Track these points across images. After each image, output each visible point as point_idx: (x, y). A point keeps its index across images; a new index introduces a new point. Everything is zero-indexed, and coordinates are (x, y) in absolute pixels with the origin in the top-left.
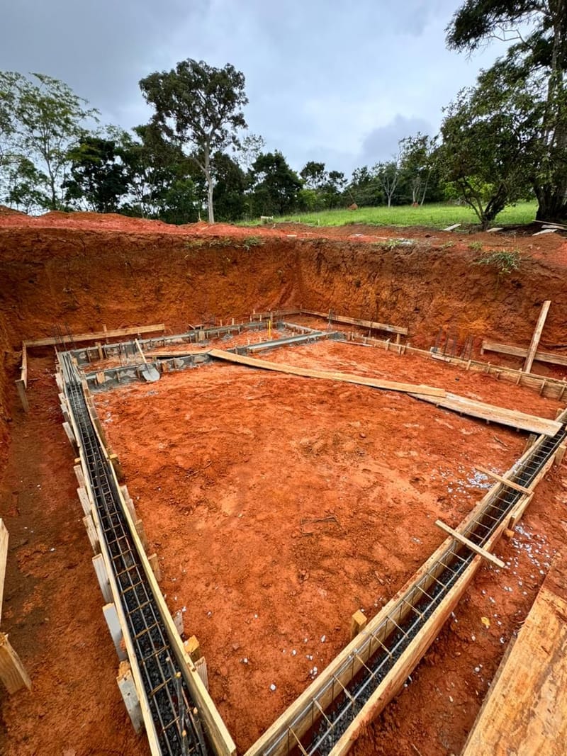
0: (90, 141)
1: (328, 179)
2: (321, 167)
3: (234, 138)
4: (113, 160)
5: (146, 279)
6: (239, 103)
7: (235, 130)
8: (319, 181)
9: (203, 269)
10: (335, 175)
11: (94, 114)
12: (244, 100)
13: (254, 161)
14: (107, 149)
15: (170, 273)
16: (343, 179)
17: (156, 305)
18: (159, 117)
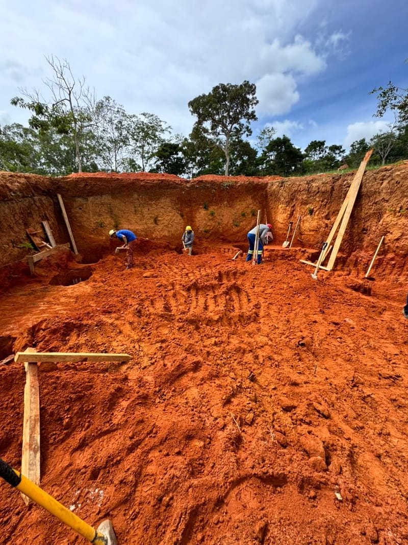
0: (166, 145)
1: (328, 151)
2: (322, 143)
3: (247, 128)
4: (178, 154)
5: (149, 210)
6: (252, 105)
7: (249, 123)
8: (320, 153)
9: (189, 204)
10: (334, 148)
11: (169, 129)
12: (255, 102)
13: (267, 145)
14: (174, 148)
15: (165, 206)
16: (341, 150)
17: (154, 227)
18: (200, 123)
